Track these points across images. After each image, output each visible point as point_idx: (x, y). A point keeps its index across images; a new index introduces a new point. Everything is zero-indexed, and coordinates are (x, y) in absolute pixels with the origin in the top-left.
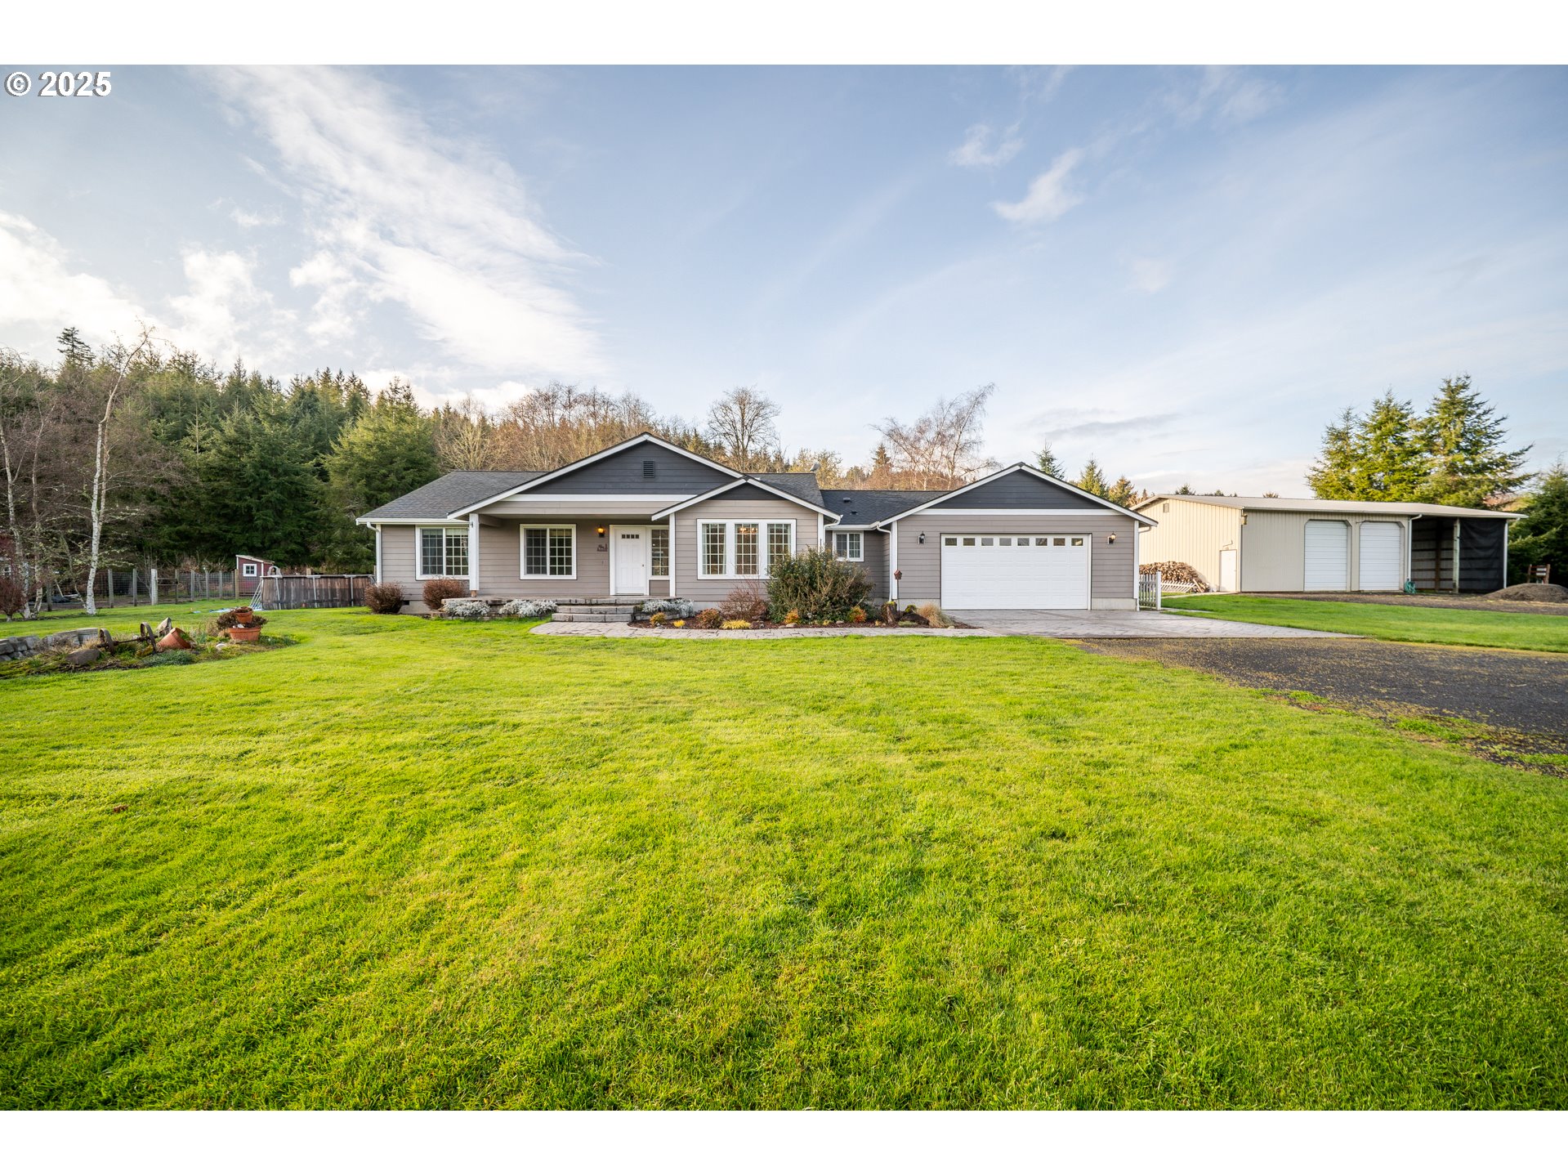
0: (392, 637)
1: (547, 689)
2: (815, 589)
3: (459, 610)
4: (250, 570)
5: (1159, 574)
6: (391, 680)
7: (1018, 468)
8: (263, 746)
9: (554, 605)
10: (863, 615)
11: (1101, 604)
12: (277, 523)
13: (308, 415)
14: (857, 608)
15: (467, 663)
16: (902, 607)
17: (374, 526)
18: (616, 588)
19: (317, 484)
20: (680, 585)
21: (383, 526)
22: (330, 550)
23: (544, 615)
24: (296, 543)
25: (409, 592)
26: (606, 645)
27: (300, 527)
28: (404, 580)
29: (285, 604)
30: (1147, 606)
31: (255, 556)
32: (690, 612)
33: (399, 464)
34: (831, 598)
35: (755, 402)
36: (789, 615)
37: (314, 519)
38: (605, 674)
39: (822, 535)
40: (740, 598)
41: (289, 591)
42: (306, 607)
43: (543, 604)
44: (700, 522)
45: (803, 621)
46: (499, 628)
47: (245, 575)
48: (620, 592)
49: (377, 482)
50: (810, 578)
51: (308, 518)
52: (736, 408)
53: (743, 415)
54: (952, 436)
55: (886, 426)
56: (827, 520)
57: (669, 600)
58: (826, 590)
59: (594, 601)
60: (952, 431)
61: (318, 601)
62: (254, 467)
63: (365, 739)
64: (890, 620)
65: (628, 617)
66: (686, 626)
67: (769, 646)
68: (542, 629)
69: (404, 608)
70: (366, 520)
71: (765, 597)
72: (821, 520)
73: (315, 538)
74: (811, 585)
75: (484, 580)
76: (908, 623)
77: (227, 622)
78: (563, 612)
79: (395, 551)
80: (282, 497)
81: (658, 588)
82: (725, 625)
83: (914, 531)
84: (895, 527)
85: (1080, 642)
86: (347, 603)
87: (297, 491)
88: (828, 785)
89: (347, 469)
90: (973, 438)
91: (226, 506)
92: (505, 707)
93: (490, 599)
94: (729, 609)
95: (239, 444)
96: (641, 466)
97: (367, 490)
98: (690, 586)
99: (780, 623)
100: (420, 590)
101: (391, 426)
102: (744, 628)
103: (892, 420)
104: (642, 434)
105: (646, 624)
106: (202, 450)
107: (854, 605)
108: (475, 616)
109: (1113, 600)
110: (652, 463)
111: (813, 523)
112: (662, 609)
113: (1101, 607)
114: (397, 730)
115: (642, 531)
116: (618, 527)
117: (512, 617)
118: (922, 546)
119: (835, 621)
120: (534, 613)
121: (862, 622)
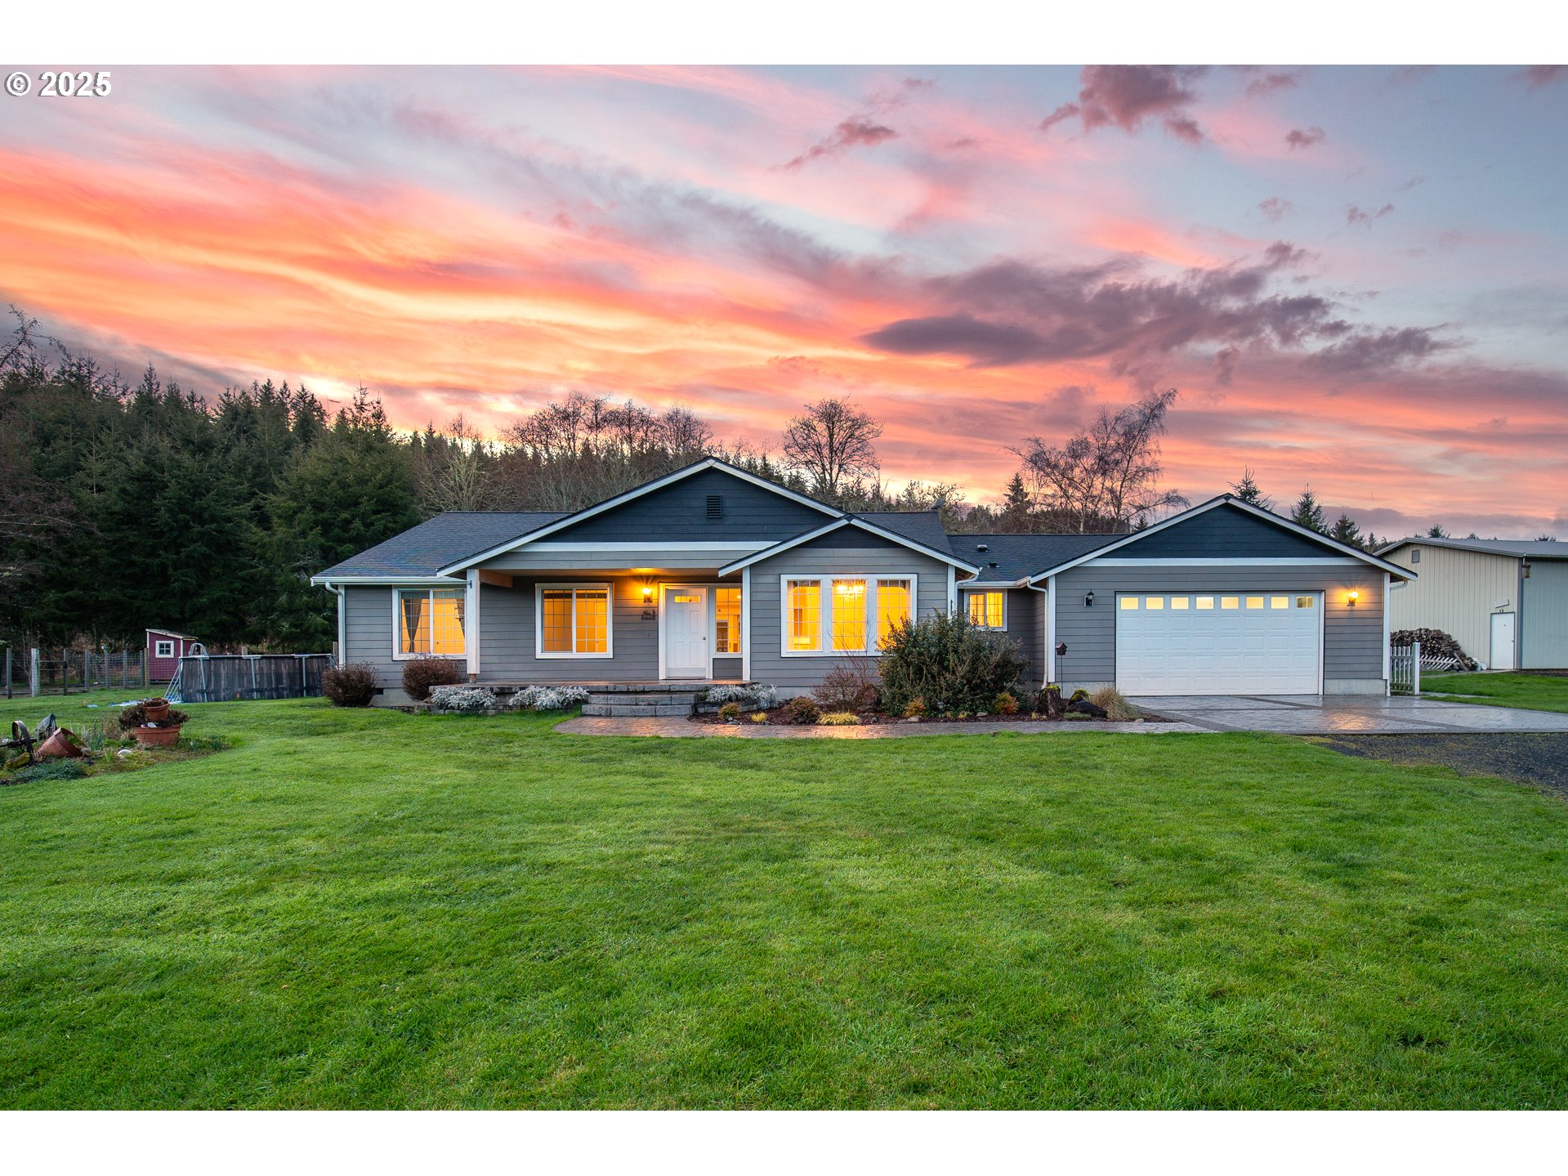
0: (362, 738)
1: (588, 812)
2: (946, 669)
3: (454, 700)
4: (165, 649)
5: (1417, 645)
6: (362, 800)
7: (1223, 501)
8: (182, 899)
9: (585, 693)
10: (1014, 705)
11: (1338, 687)
12: (201, 586)
13: (243, 442)
14: (1006, 695)
15: (470, 776)
16: (1067, 692)
17: (336, 587)
18: (668, 670)
19: (257, 533)
20: (757, 665)
21: (348, 587)
22: (273, 622)
23: (572, 707)
24: (227, 613)
25: (382, 676)
26: (663, 747)
27: (232, 591)
28: (376, 660)
29: (213, 695)
30: (1400, 690)
31: (171, 630)
32: (772, 702)
33: (366, 506)
34: (969, 682)
35: (847, 419)
36: (911, 705)
37: (252, 579)
38: (668, 789)
39: (952, 595)
40: (842, 682)
41: (218, 676)
42: (242, 698)
43: (570, 692)
44: (784, 579)
45: (931, 714)
46: (511, 726)
47: (158, 655)
48: (674, 675)
49: (337, 530)
50: (939, 654)
51: (243, 579)
52: (821, 427)
53: (831, 436)
54: (1117, 463)
55: (1027, 450)
56: (961, 574)
57: (743, 686)
58: (962, 670)
59: (640, 687)
60: (1118, 456)
61: (257, 690)
62: (170, 510)
63: (330, 890)
64: (1052, 711)
65: (687, 710)
66: (771, 721)
67: (891, 749)
68: (570, 727)
69: (376, 698)
70: (325, 579)
71: (876, 677)
72: (951, 575)
73: (252, 605)
74: (941, 663)
75: (487, 660)
76: (1077, 714)
77: (133, 719)
78: (597, 703)
79: (364, 621)
80: (208, 551)
81: (727, 668)
82: (824, 719)
83: (1080, 589)
84: (1052, 585)
86: (296, 693)
87: (229, 542)
88: (1032, 958)
89: (295, 513)
90: (1148, 464)
91: (132, 564)
92: (531, 838)
93: (496, 685)
94: (826, 697)
95: (148, 482)
96: (703, 503)
97: (322, 540)
98: (772, 665)
99: (898, 715)
100: (399, 674)
101: (353, 457)
102: (851, 723)
103: (1037, 441)
104: (706, 458)
105: (714, 719)
106: (100, 489)
107: (1002, 690)
108: (474, 710)
109: (1354, 682)
110: (718, 498)
111: (941, 579)
112: (734, 698)
113: (1337, 692)
114: (377, 873)
115: (704, 591)
116: (672, 587)
117: (527, 710)
118: (1089, 609)
119: (975, 714)
120: (557, 705)
121: (1013, 714)
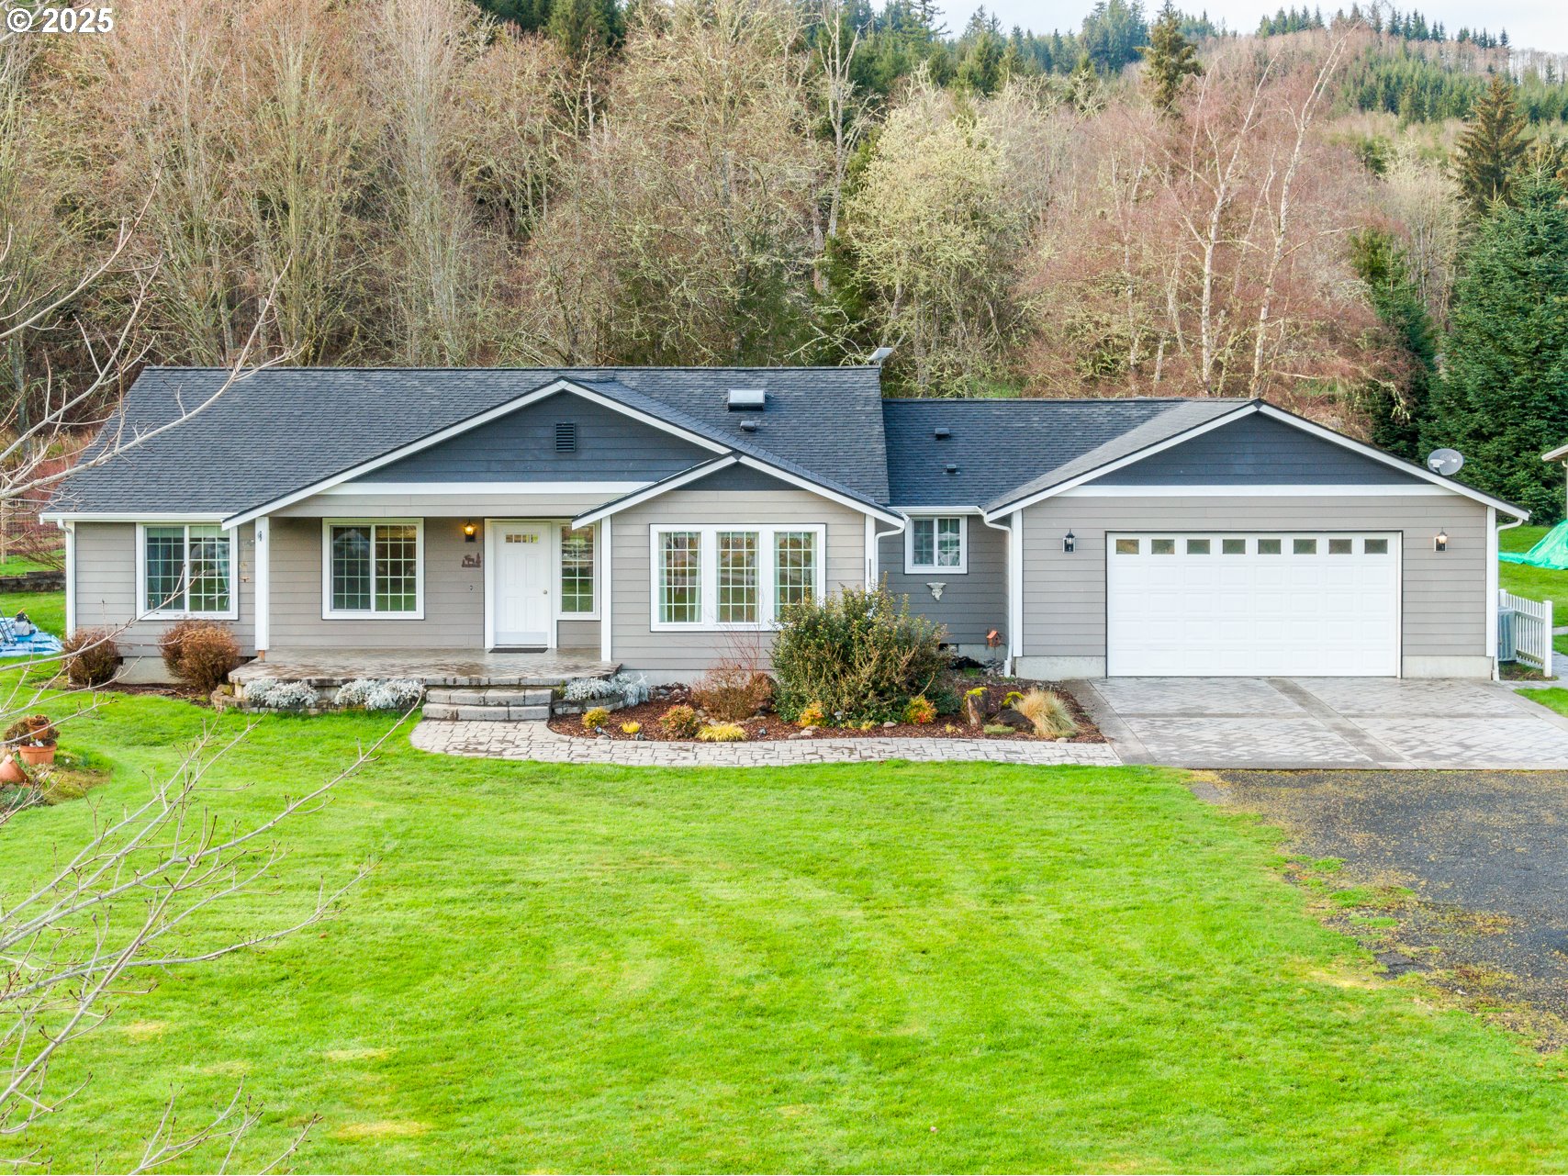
2: (850, 667)
3: (266, 695)
9: (421, 688)
10: (929, 713)
14: (920, 700)
20: (619, 642)
23: (408, 708)
32: (640, 695)
34: (875, 684)
36: (807, 713)
39: (872, 558)
43: (404, 687)
44: (655, 531)
45: (829, 725)
50: (844, 646)
56: (881, 526)
58: (867, 671)
59: (484, 680)
64: (974, 721)
65: (544, 713)
66: (642, 733)
71: (769, 667)
72: (870, 526)
74: (845, 658)
76: (998, 728)
78: (438, 703)
79: (98, 567)
82: (705, 731)
83: (1055, 530)
93: (314, 676)
96: (551, 434)
99: (793, 725)
104: (556, 380)
107: (915, 694)
108: (295, 709)
111: (857, 530)
112: (597, 695)
117: (354, 709)
118: (1070, 556)
119: (882, 722)
120: (392, 704)
121: (923, 724)
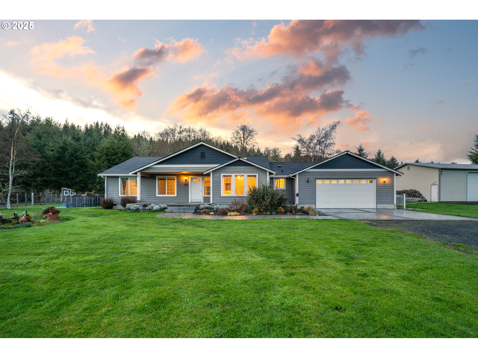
0: (105, 218)
1: (152, 238)
2: (265, 200)
3: (132, 208)
4: (66, 193)
5: (405, 194)
6: (95, 234)
7: (346, 153)
8: (36, 260)
9: (166, 206)
10: (283, 210)
11: (381, 206)
12: (77, 176)
13: (89, 138)
14: (281, 208)
15: (127, 228)
16: (299, 207)
17: (104, 177)
18: (191, 200)
19: (91, 162)
20: (214, 199)
21: (107, 177)
22: (95, 186)
23: (162, 210)
24: (83, 183)
25: (116, 201)
26: (182, 221)
27: (85, 178)
28: (114, 197)
29: (74, 205)
30: (399, 207)
31: (68, 188)
32: (217, 209)
33: (119, 155)
34: (270, 204)
35: (248, 130)
36: (254, 210)
37: (90, 175)
38: (176, 233)
39: (268, 179)
40: (236, 204)
41: (75, 200)
42: (81, 207)
43: (162, 206)
44: (222, 175)
45: (259, 213)
46: (145, 215)
47: (64, 195)
48: (193, 201)
49: (112, 161)
50: (263, 196)
51: (88, 174)
52: (241, 132)
53: (244, 135)
54: (323, 142)
55: (297, 138)
56: (270, 174)
57: (209, 204)
58: (268, 200)
59: (181, 205)
60: (323, 140)
61: (85, 204)
62: (69, 156)
63: (74, 258)
64: (294, 212)
65: (193, 211)
66: (215, 214)
68: (159, 215)
69: (114, 207)
70: (102, 175)
71: (246, 202)
72: (268, 174)
73: (90, 182)
74: (263, 199)
75: (143, 197)
76: (300, 213)
77: (46, 212)
78: (170, 209)
79: (112, 186)
80: (79, 167)
81: (206, 199)
82: (229, 214)
83: (305, 178)
84: (297, 176)
85: (368, 222)
86: (95, 205)
87: (84, 165)
88: (245, 282)
89: (101, 157)
90: (332, 142)
91: (59, 170)
92: (133, 246)
93: (143, 203)
94: (232, 208)
95: (64, 149)
96: (200, 154)
97: (108, 164)
98: (218, 199)
99: (251, 213)
100: (119, 201)
101: (116, 141)
102: (236, 215)
103: (300, 136)
104: (200, 142)
105: (200, 213)
106: (52, 151)
107: (280, 206)
108: (137, 210)
109: (385, 205)
110: (204, 152)
111: (265, 175)
112: (206, 208)
113: (381, 208)
114: (88, 254)
115: (201, 178)
116: (192, 177)
117: (151, 210)
118: (308, 183)
119: (272, 213)
120: (159, 209)
121: (283, 213)
